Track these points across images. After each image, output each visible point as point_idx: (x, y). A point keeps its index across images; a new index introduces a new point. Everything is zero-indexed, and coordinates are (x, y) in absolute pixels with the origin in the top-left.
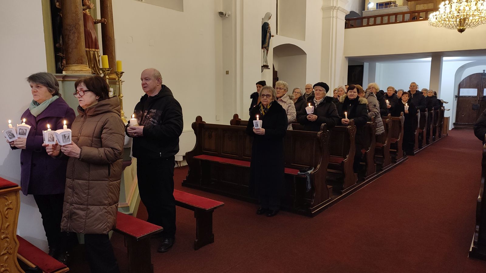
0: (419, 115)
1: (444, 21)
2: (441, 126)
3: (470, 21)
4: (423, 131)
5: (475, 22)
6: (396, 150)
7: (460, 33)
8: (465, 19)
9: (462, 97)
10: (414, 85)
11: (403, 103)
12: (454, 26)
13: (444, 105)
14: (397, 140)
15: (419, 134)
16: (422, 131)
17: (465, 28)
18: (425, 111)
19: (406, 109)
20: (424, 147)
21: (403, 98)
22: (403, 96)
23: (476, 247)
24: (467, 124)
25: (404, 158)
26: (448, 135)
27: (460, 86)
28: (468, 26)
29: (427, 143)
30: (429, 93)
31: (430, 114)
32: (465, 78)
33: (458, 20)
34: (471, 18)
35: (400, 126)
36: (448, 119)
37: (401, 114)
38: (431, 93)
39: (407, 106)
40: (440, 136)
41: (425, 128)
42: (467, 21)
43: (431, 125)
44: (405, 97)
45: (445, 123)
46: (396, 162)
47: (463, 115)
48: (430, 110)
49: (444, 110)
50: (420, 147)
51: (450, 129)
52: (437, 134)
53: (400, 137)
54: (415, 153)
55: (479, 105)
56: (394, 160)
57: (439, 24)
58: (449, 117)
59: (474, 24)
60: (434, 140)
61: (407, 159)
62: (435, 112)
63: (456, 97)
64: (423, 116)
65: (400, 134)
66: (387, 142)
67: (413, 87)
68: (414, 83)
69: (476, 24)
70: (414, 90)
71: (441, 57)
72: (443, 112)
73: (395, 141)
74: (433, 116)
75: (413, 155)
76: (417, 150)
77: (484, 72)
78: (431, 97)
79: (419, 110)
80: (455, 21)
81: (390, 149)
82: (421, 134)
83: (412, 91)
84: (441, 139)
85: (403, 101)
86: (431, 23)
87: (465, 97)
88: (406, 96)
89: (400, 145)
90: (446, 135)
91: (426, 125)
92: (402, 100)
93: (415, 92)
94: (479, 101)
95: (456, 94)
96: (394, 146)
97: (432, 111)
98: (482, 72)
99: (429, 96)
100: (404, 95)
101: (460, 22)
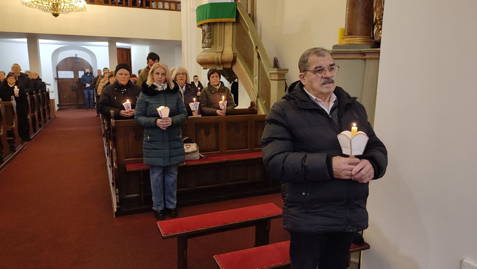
0: (28, 97)
1: (37, 2)
2: (49, 108)
3: (62, 7)
4: (35, 115)
5: (67, 9)
6: (13, 138)
7: (55, 17)
8: (57, 5)
9: (61, 79)
10: (17, 66)
11: (10, 87)
12: (48, 9)
13: (47, 87)
14: (12, 127)
15: (32, 117)
16: (33, 115)
17: (59, 13)
18: (33, 94)
19: (17, 92)
20: (38, 130)
21: (9, 80)
22: (8, 78)
23: (120, 207)
24: (69, 104)
25: (22, 145)
26: (56, 116)
27: (58, 68)
28: (61, 12)
29: (40, 126)
30: (33, 75)
31: (38, 97)
32: (61, 61)
33: (51, 4)
34: (62, 4)
35: (13, 111)
36: (53, 100)
37: (12, 98)
38: (36, 75)
39: (16, 90)
40: (49, 118)
41: (35, 111)
42: (59, 7)
43: (41, 108)
44: (11, 79)
45: (52, 105)
46: (15, 151)
47: (64, 96)
48: (37, 92)
49: (49, 92)
50: (35, 131)
51: (56, 110)
52: (47, 116)
53: (14, 123)
54: (31, 138)
55: (77, 86)
56: (13, 150)
57: (33, 4)
58: (54, 99)
59: (66, 10)
60: (45, 122)
61: (25, 145)
62: (42, 94)
63: (56, 79)
64: (32, 99)
65: (14, 120)
66: (3, 130)
67: (16, 69)
68: (17, 64)
69: (68, 11)
70: (18, 72)
71: (37, 39)
72: (48, 94)
73: (10, 128)
74: (41, 99)
75: (30, 140)
76: (33, 135)
77: (76, 56)
78: (36, 79)
79: (28, 93)
80: (48, 4)
81: (8, 137)
82: (33, 118)
83: (15, 73)
84: (51, 121)
85: (10, 84)
86: (24, 3)
87: (64, 79)
88: (13, 79)
89: (16, 132)
90: (54, 116)
91: (36, 108)
92: (8, 82)
93: (19, 75)
94: (76, 82)
95: (56, 77)
96: (10, 133)
97: (39, 94)
98: (75, 56)
99: (34, 78)
100: (10, 77)
101: (53, 6)
